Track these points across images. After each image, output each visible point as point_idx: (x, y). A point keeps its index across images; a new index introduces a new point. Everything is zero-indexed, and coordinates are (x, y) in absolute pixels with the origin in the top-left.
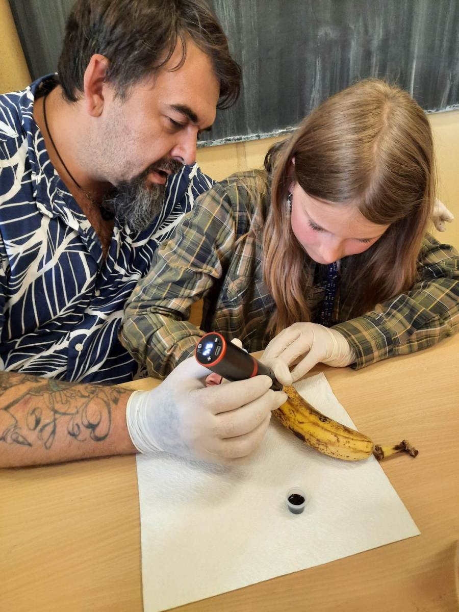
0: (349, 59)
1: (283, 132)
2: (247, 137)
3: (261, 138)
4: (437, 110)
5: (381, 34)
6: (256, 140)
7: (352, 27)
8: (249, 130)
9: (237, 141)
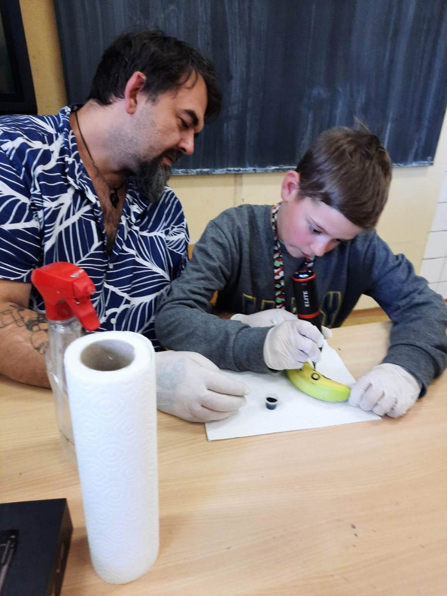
0: (336, 116)
1: (276, 169)
2: (246, 170)
3: (257, 171)
4: (405, 165)
5: (363, 98)
6: (252, 173)
7: (340, 90)
8: (247, 164)
9: (237, 172)
